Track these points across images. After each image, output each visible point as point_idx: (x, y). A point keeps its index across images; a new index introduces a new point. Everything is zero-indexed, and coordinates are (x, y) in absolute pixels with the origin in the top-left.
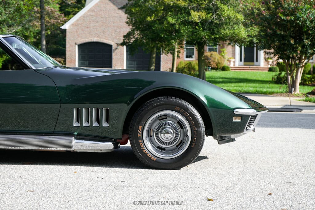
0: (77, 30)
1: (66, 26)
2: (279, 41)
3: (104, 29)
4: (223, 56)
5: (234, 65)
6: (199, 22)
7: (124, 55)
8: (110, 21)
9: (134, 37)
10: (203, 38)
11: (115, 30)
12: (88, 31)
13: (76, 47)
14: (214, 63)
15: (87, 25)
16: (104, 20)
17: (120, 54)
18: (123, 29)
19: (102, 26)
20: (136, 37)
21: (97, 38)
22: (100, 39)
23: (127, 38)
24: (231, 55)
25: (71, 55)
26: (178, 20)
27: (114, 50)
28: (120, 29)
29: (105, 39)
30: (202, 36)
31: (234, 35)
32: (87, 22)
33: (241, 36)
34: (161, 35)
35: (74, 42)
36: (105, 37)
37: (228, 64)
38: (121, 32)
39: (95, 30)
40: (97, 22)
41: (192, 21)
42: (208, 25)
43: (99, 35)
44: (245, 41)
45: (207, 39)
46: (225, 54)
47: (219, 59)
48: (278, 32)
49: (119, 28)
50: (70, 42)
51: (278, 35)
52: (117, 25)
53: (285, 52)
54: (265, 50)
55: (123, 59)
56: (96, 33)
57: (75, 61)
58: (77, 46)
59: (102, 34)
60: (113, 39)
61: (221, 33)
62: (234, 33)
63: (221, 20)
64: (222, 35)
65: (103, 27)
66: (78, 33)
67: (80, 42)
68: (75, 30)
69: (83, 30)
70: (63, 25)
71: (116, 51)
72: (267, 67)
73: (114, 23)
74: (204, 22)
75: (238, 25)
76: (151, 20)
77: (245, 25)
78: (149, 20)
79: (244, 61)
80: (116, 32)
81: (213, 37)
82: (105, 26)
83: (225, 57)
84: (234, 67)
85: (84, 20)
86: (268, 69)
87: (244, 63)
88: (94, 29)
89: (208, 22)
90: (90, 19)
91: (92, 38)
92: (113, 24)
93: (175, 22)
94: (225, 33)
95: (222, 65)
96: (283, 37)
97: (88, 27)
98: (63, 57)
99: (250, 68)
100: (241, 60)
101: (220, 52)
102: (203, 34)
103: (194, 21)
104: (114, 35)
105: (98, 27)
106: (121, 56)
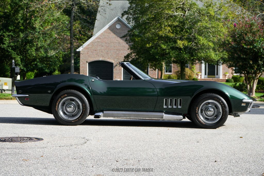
0: (88, 52)
1: (80, 49)
2: (243, 62)
3: (108, 51)
4: (193, 71)
5: (201, 78)
6: (182, 48)
7: (122, 70)
8: (111, 46)
9: (131, 57)
10: (185, 59)
11: (115, 52)
12: (96, 53)
13: (87, 64)
14: (187, 76)
15: (95, 48)
16: (107, 45)
19: (106, 49)
20: (133, 57)
22: (104, 59)
24: (199, 70)
25: (83, 70)
26: (168, 46)
27: (114, 66)
29: (108, 59)
30: (185, 57)
31: (207, 57)
32: (95, 46)
33: (212, 57)
34: (156, 56)
35: (86, 61)
36: (108, 57)
37: (196, 77)
39: (101, 52)
40: (102, 46)
41: (178, 47)
42: (188, 50)
43: (104, 56)
44: (214, 61)
45: (188, 60)
46: (194, 70)
47: (190, 73)
48: (242, 56)
49: (118, 50)
50: (83, 60)
51: (242, 58)
52: (116, 48)
53: (246, 69)
54: (232, 68)
55: (121, 73)
56: (101, 54)
57: (86, 74)
58: (88, 64)
59: (106, 55)
60: (114, 58)
61: (198, 56)
62: (207, 55)
63: (198, 46)
64: (199, 57)
66: (89, 54)
67: (90, 60)
68: (86, 52)
69: (92, 52)
70: (77, 48)
71: (116, 67)
72: (224, 79)
74: (186, 48)
75: (209, 49)
76: (149, 46)
77: (214, 49)
78: (148, 46)
79: (208, 75)
80: (116, 54)
81: (192, 58)
82: (108, 49)
83: (194, 72)
84: (201, 79)
85: (93, 45)
86: (226, 81)
87: (208, 76)
89: (189, 48)
90: (97, 44)
91: (99, 58)
92: (113, 48)
93: (166, 48)
94: (201, 56)
95: (193, 77)
96: (245, 59)
97: (96, 50)
98: (78, 72)
99: (212, 79)
100: (206, 74)
101: (191, 68)
102: (186, 56)
103: (179, 47)
104: (114, 56)
105: (103, 50)
106: (119, 71)
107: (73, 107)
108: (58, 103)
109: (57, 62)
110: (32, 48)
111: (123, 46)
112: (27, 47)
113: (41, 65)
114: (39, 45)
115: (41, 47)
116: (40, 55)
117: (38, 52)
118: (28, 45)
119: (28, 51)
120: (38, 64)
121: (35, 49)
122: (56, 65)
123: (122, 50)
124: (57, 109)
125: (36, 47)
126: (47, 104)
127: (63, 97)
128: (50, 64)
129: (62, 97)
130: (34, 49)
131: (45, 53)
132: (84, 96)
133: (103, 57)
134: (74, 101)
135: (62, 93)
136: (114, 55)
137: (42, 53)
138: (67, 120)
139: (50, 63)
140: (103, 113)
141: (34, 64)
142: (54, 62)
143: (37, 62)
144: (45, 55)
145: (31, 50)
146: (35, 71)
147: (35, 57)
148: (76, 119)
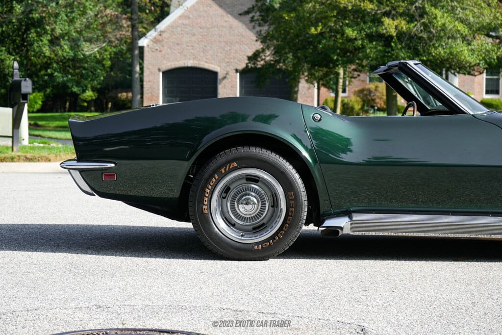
0: (162, 49)
1: (143, 42)
3: (205, 46)
6: (394, 36)
7: (236, 88)
8: (214, 34)
11: (221, 48)
12: (179, 50)
13: (159, 75)
14: (380, 101)
15: (178, 39)
16: (204, 32)
17: (230, 87)
18: (235, 46)
19: (202, 41)
20: (268, 59)
21: (193, 61)
22: (198, 63)
23: (252, 61)
25: (151, 88)
26: (361, 33)
27: (220, 80)
28: (230, 46)
29: (206, 62)
32: (178, 36)
33: (463, 58)
34: (332, 56)
35: (157, 69)
36: (207, 59)
38: (232, 51)
39: (191, 47)
40: (194, 35)
41: (384, 34)
42: (407, 41)
43: (197, 56)
49: (229, 44)
50: (150, 67)
52: (225, 40)
55: (235, 94)
56: (191, 53)
57: (158, 97)
58: (161, 74)
59: (202, 54)
60: (219, 62)
61: (430, 54)
62: (451, 53)
63: (430, 32)
64: (432, 56)
65: (203, 43)
66: (164, 52)
67: (166, 67)
68: (158, 48)
69: (170, 48)
71: (224, 81)
73: (220, 36)
75: (455, 39)
76: (316, 32)
77: (465, 39)
78: (314, 33)
80: (224, 52)
82: (207, 41)
85: (172, 31)
88: (189, 46)
90: (182, 30)
91: (185, 61)
92: (218, 38)
93: (357, 36)
94: (438, 53)
97: (179, 42)
102: (402, 55)
103: (387, 35)
104: (221, 57)
105: (195, 43)
106: (231, 90)
107: (255, 200)
108: (209, 191)
109: (99, 71)
110: (42, 38)
111: (239, 34)
112: (30, 36)
113: (63, 77)
114: (58, 31)
115: (62, 36)
116: (60, 52)
117: (55, 47)
118: (33, 31)
119: (32, 44)
120: (56, 74)
121: (48, 40)
122: (97, 76)
123: (238, 43)
124: (205, 207)
125: (51, 36)
126: (174, 192)
127: (225, 170)
128: (82, 76)
129: (223, 171)
130: (45, 39)
131: (72, 48)
132: (291, 167)
133: (194, 59)
134: (258, 184)
135: (222, 158)
136: (219, 54)
137: (65, 49)
138: (238, 244)
139: (84, 72)
140: (350, 218)
141: (45, 75)
142: (92, 70)
143: (53, 70)
144: (72, 54)
145: (40, 43)
146: (48, 91)
147: (48, 58)
148: (268, 240)
